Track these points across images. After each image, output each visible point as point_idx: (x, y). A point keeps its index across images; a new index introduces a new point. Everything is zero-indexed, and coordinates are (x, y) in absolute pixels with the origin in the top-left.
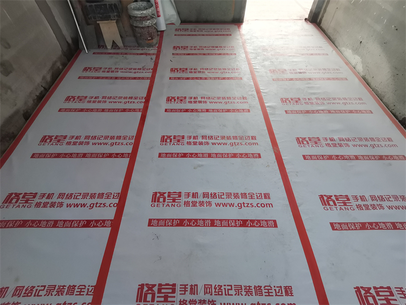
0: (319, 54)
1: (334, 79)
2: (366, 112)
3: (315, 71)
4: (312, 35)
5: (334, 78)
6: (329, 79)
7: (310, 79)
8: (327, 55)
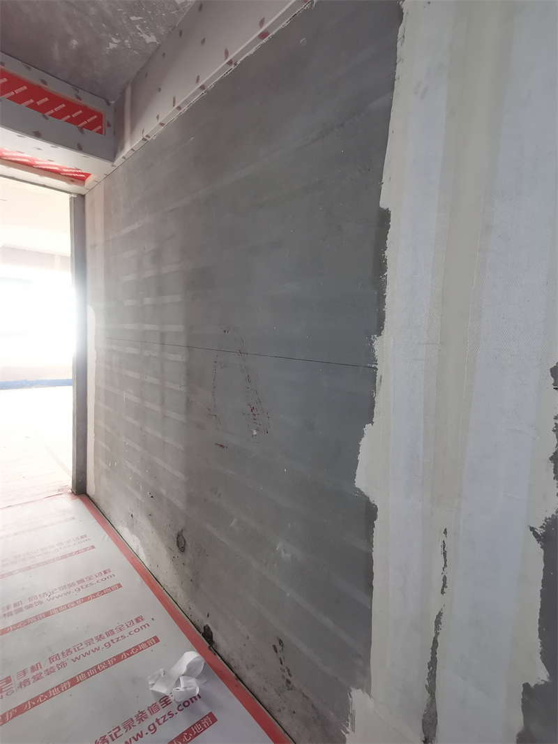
0: (78, 552)
1: (95, 596)
2: (147, 644)
3: (62, 592)
4: (74, 518)
5: (95, 594)
6: (86, 599)
7: (47, 614)
8: (93, 547)
